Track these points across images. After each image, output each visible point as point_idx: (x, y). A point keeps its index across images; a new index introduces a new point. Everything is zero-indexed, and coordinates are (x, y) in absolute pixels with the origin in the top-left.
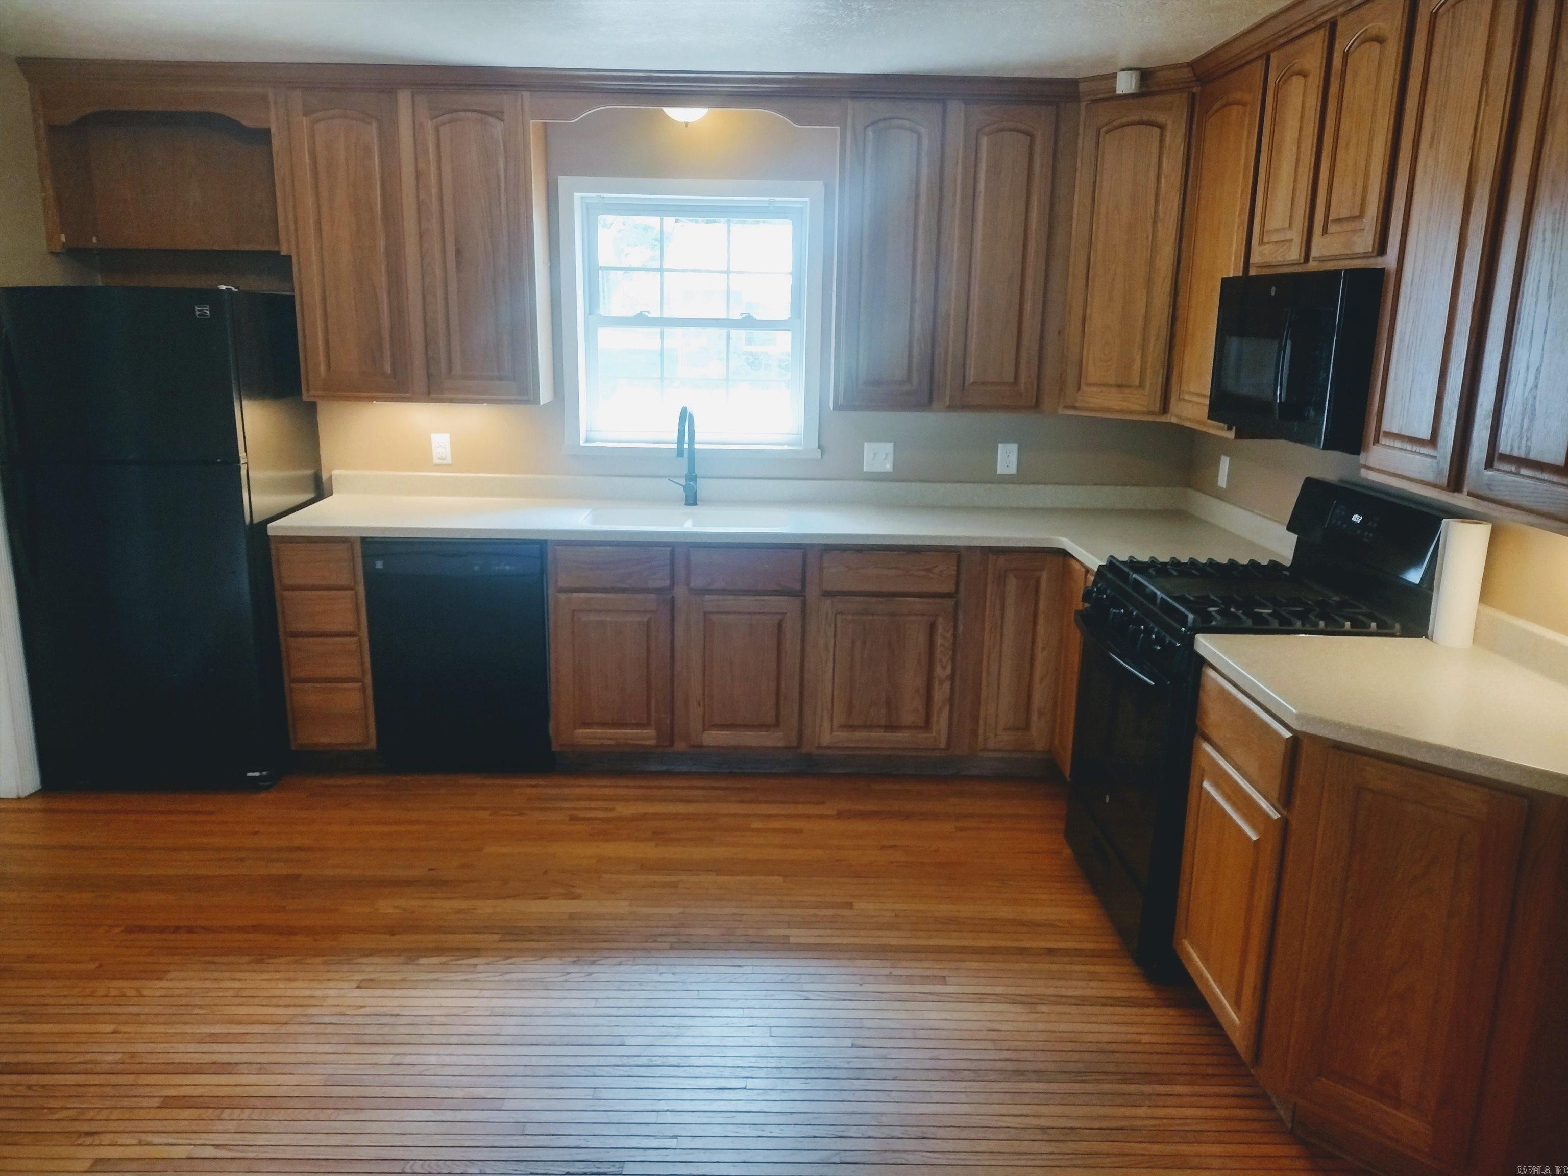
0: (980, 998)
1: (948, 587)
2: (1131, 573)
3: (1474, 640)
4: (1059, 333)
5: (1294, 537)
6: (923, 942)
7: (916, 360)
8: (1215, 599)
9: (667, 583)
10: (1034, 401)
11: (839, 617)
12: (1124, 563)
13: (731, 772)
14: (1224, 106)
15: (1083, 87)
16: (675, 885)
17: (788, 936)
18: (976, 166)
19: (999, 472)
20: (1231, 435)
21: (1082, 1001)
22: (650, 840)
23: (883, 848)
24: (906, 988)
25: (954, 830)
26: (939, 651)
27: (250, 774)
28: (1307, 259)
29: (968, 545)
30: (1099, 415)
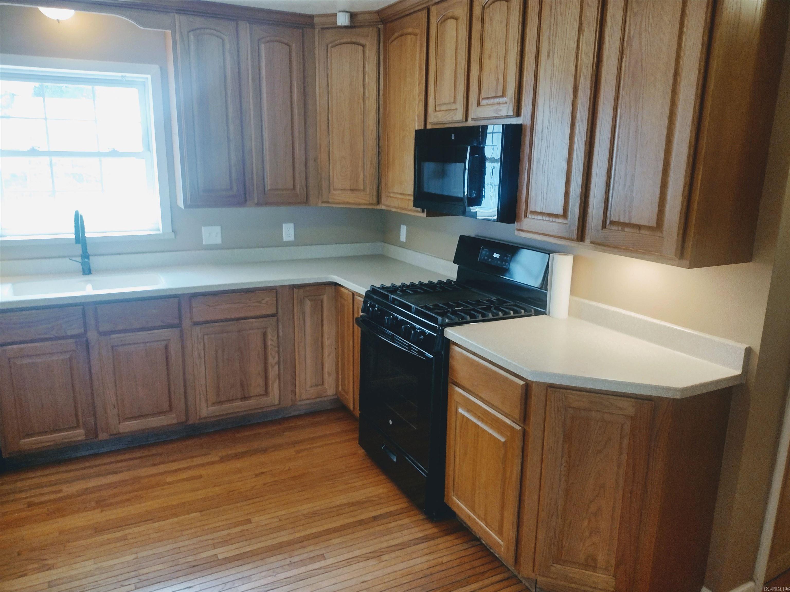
0: (349, 562)
1: (273, 311)
2: (390, 295)
3: (569, 314)
4: (315, 160)
5: (457, 266)
6: (303, 534)
7: (234, 175)
8: (442, 306)
9: (82, 330)
10: (305, 199)
11: (206, 337)
12: (379, 288)
13: (140, 445)
14: (402, 35)
15: (316, 20)
16: (125, 538)
17: (216, 555)
18: (259, 61)
19: (284, 240)
20: (424, 215)
21: (403, 546)
22: (96, 508)
23: (257, 475)
24: (303, 569)
25: (295, 453)
26: (270, 348)
28: (467, 120)
29: (281, 285)
30: (339, 206)
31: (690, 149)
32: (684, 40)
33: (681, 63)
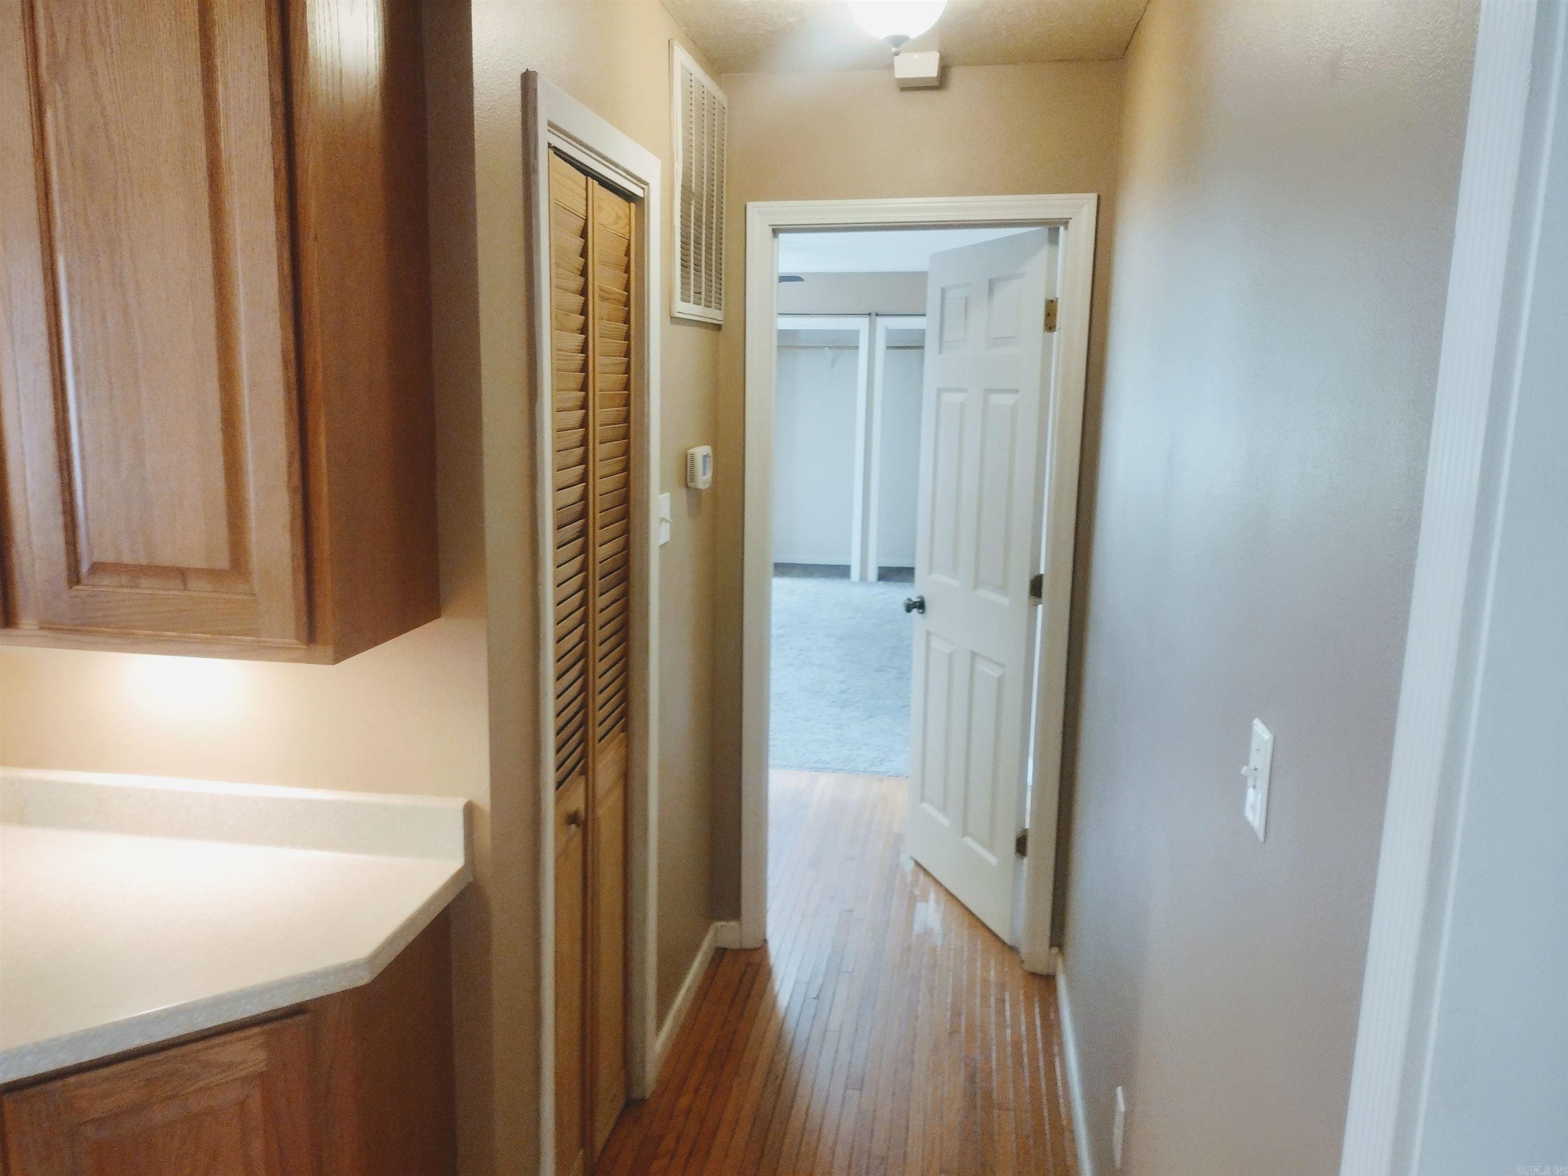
31: (286, 368)
32: (220, 88)
33: (222, 145)
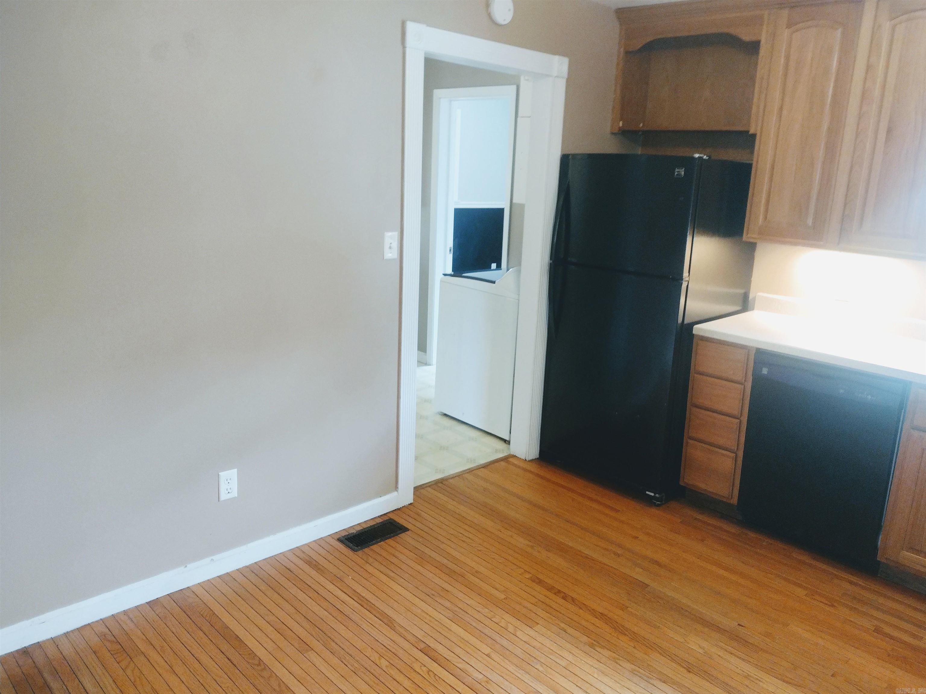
27: (647, 492)
